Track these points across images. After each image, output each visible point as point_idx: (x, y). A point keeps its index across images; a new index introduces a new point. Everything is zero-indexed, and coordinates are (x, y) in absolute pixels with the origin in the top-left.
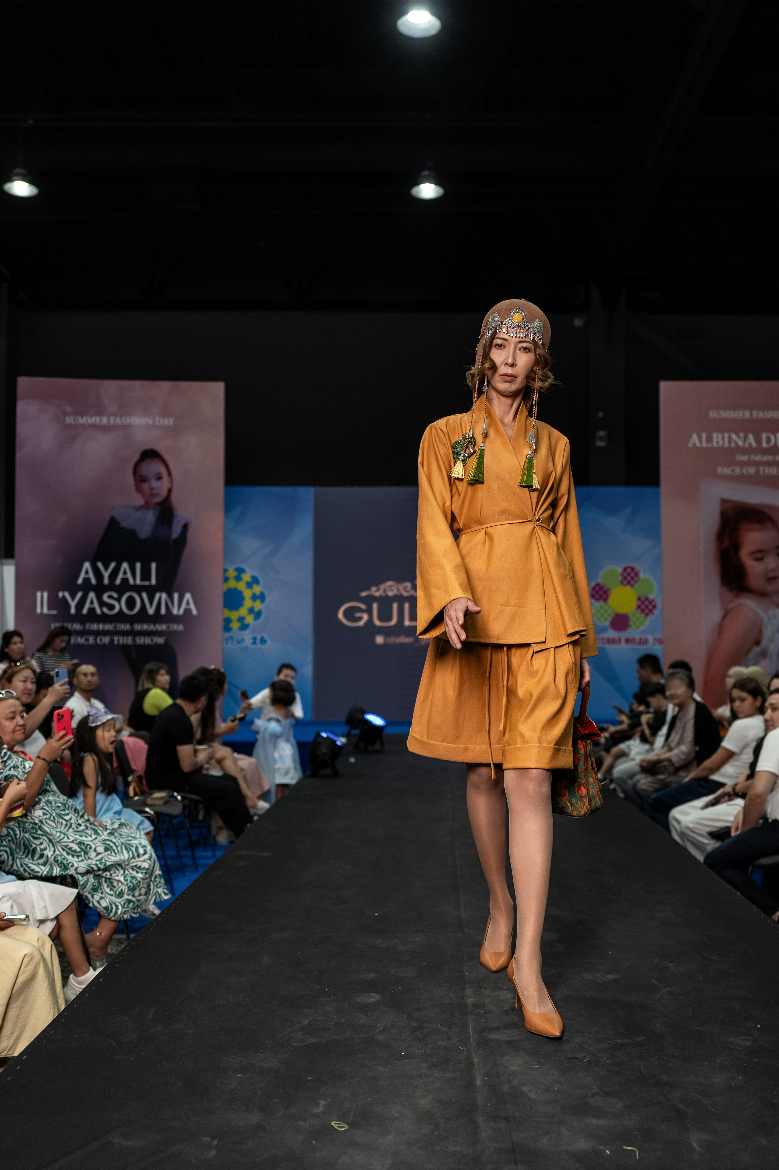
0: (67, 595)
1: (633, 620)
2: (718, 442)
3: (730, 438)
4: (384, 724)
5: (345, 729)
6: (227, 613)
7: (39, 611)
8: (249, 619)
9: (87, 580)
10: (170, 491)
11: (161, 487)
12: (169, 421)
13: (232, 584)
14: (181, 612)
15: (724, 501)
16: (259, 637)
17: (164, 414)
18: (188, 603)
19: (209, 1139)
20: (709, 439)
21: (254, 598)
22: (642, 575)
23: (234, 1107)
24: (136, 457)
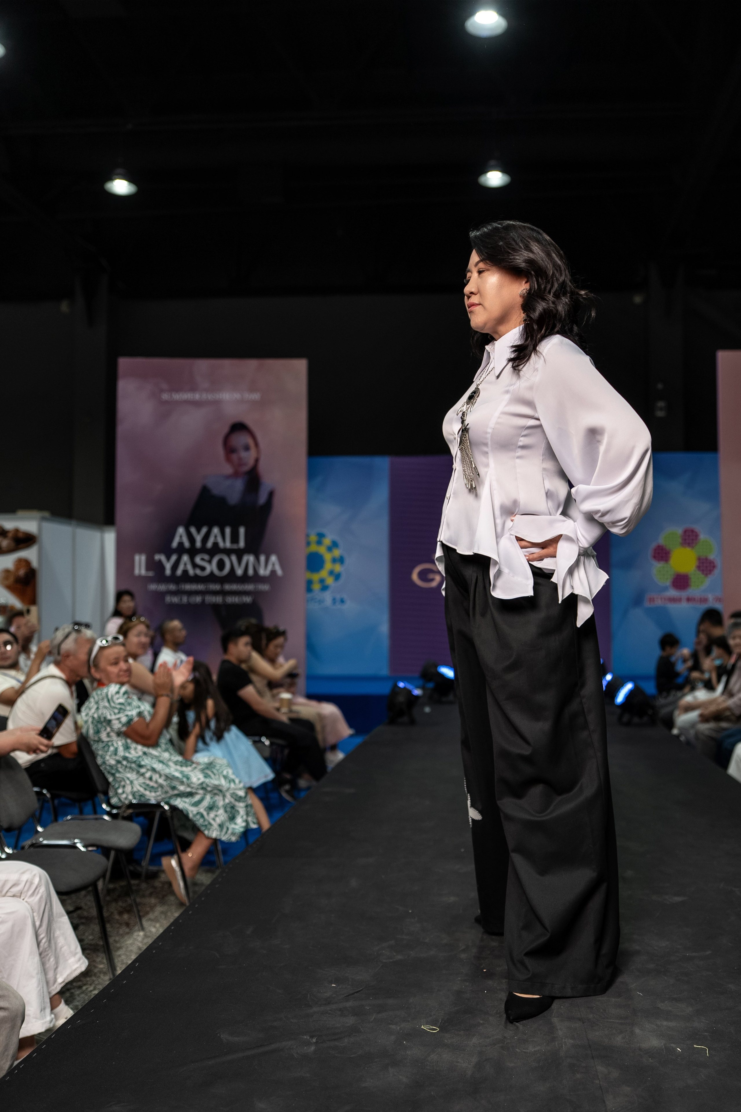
0: (163, 558)
1: (693, 580)
5: (421, 682)
6: (309, 575)
7: (137, 572)
8: (330, 581)
9: (181, 544)
10: (257, 461)
11: (249, 457)
12: (256, 396)
13: (314, 548)
14: (267, 573)
16: (338, 597)
17: (252, 389)
18: (273, 565)
19: (309, 1037)
21: (334, 560)
22: (701, 537)
24: (226, 429)
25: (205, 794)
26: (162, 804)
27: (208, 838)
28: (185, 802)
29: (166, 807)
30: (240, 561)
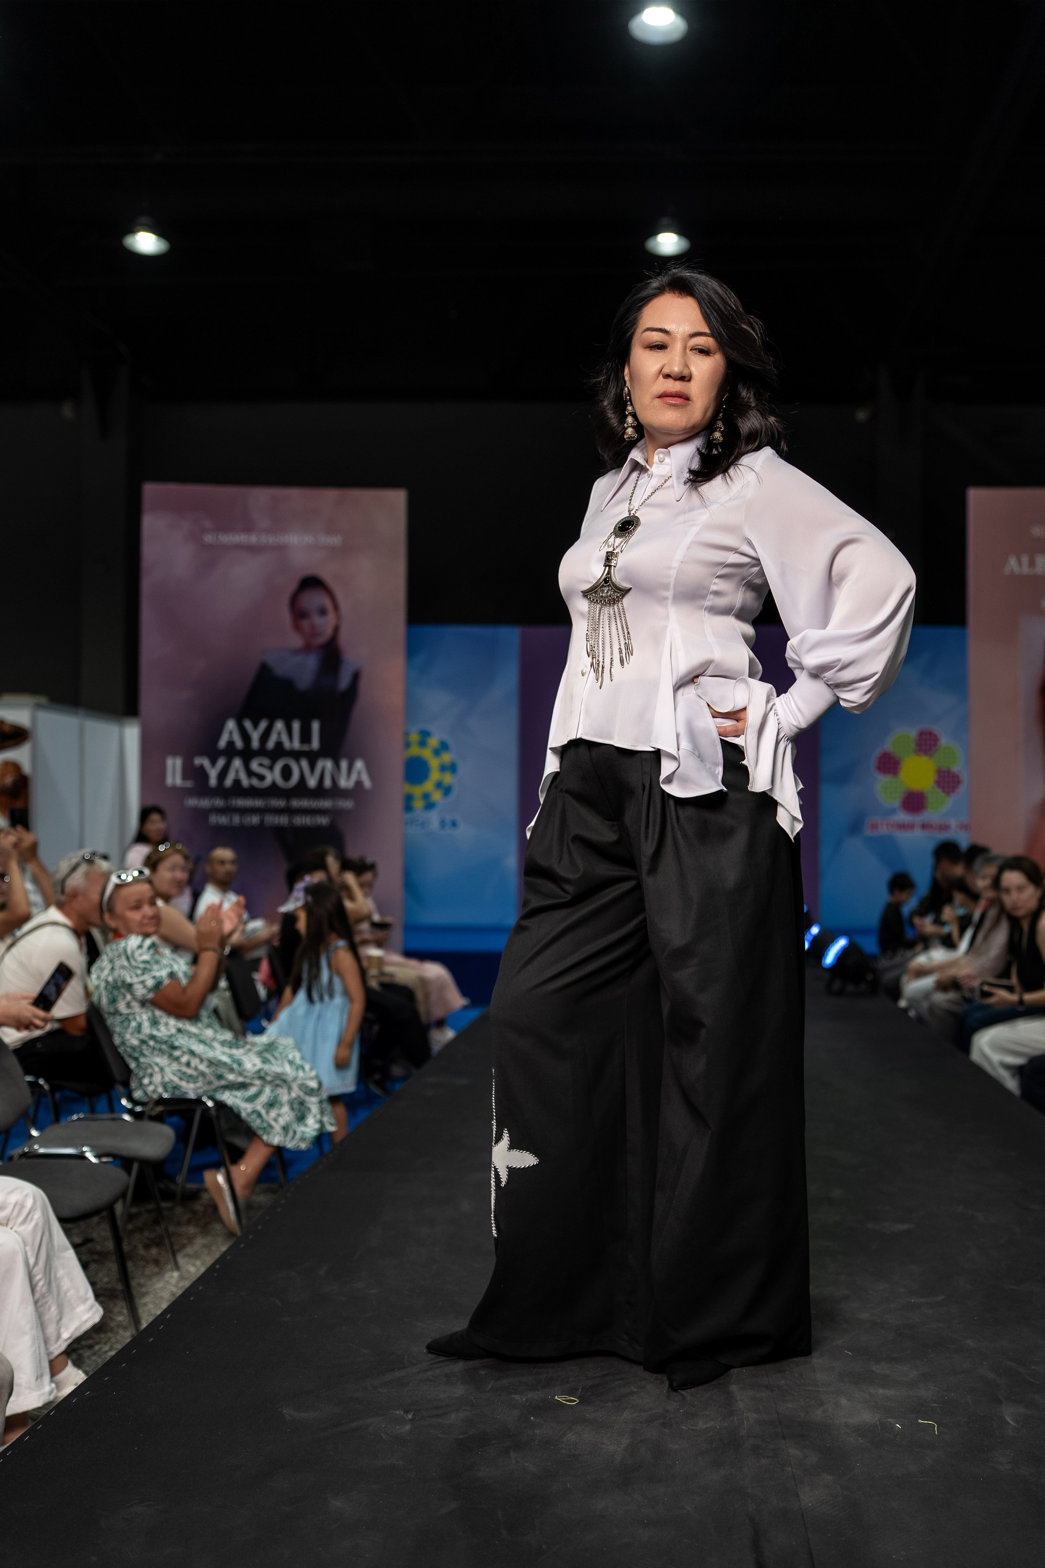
0: (205, 762)
1: (931, 800)
2: (1043, 568)
6: (408, 788)
7: (169, 781)
8: (437, 796)
9: (231, 743)
10: (337, 629)
11: (326, 625)
12: (335, 540)
13: (415, 751)
14: (351, 784)
16: (448, 818)
17: (330, 531)
18: (359, 773)
19: (402, 1413)
20: (1032, 563)
21: (443, 768)
22: (944, 741)
24: (293, 586)
25: (263, 1086)
26: (204, 1099)
27: (268, 1145)
28: (236, 1097)
29: (210, 1104)
30: (312, 767)
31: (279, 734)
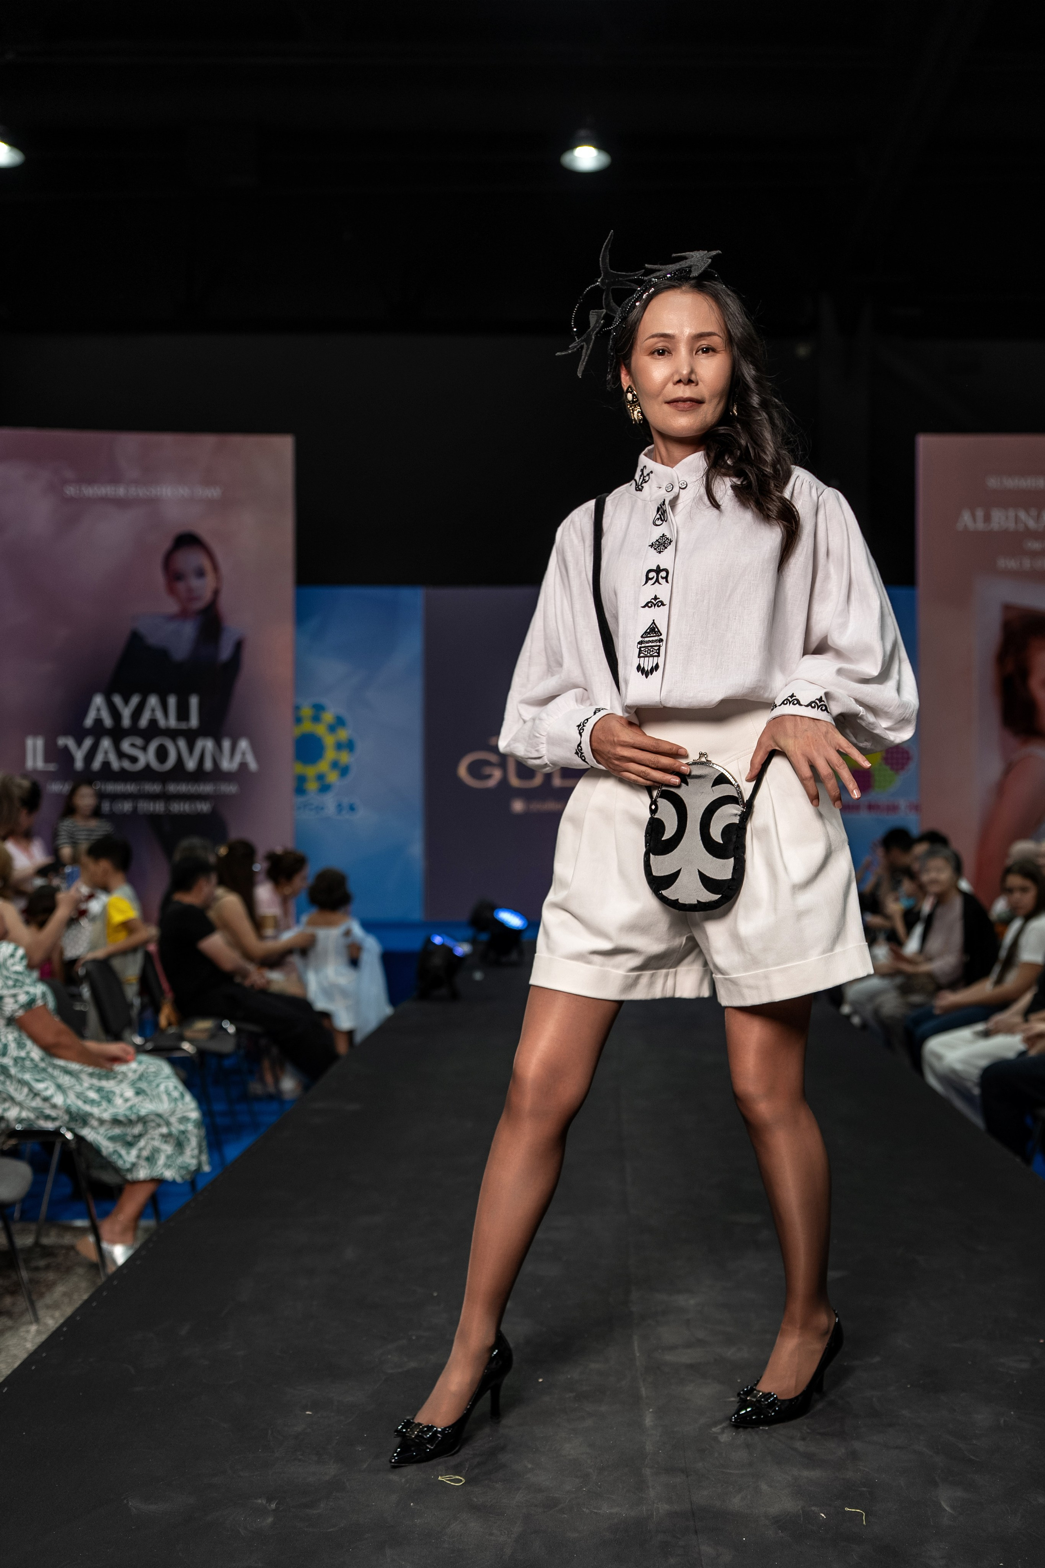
0: (70, 743)
1: (878, 778)
2: (999, 523)
3: (1017, 517)
4: (524, 925)
5: (469, 933)
6: (299, 768)
7: (29, 764)
8: (333, 777)
9: (98, 722)
10: (216, 593)
11: (204, 588)
12: (214, 493)
13: (307, 727)
14: (235, 766)
15: (1007, 608)
16: (346, 801)
17: (208, 482)
18: (244, 754)
19: (264, 1502)
20: (987, 518)
21: (339, 746)
23: (300, 1457)
24: (168, 543)
30: (191, 748)
31: (153, 710)
